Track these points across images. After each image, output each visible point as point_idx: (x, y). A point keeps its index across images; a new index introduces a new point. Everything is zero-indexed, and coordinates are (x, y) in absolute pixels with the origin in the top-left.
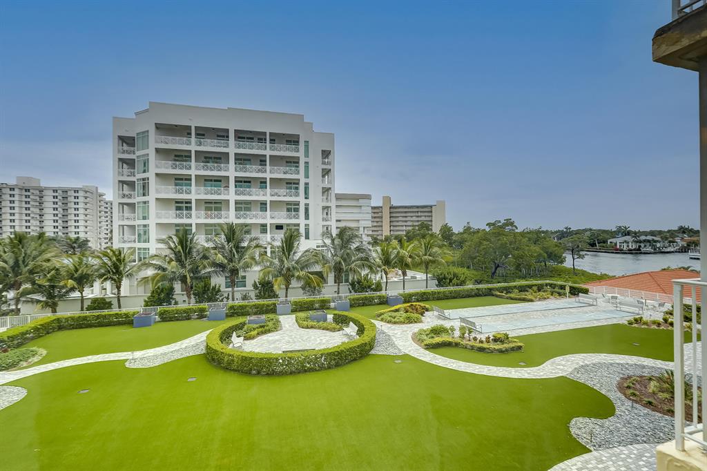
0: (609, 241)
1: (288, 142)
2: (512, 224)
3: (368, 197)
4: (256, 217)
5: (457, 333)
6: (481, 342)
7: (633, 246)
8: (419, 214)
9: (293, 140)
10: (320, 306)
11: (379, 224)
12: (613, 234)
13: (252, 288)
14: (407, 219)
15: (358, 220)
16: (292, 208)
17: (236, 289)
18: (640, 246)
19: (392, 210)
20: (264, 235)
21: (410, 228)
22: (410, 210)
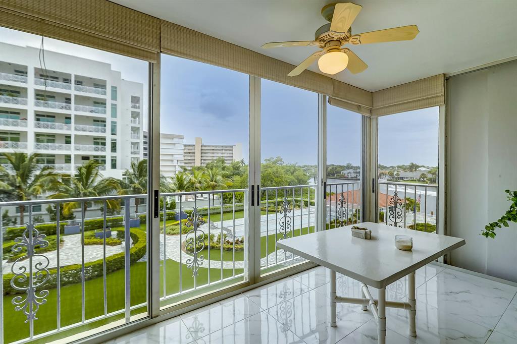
0: (342, 172)
1: (96, 85)
2: (281, 160)
3: (181, 137)
4: (60, 148)
5: (215, 239)
6: (231, 244)
7: (354, 175)
8: (223, 152)
9: (99, 85)
10: (113, 225)
11: (192, 158)
12: (344, 168)
13: (46, 212)
14: (214, 155)
15: (173, 155)
16: (99, 142)
17: (25, 214)
18: (357, 175)
19: (203, 148)
20: (67, 165)
21: (210, 162)
22: (216, 148)
